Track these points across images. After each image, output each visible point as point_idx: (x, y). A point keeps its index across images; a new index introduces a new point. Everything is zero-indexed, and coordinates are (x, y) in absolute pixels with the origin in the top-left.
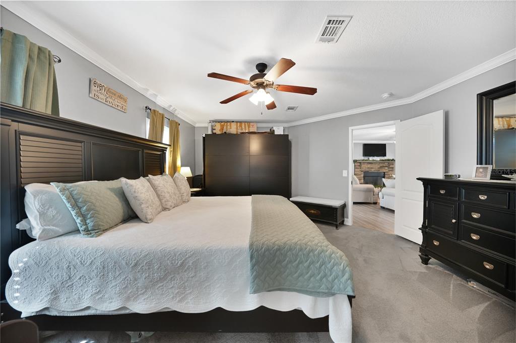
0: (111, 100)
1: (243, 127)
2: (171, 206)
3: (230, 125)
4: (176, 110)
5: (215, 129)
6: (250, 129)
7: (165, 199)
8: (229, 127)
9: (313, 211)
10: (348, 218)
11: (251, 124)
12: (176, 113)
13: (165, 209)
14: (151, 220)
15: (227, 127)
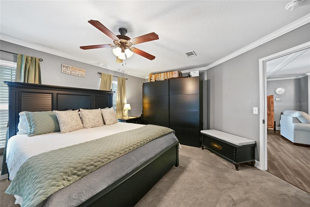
0: (74, 73)
1: (168, 75)
2: (88, 126)
3: (160, 75)
4: (124, 71)
5: (152, 79)
6: (173, 76)
7: (86, 122)
8: (159, 77)
9: (216, 146)
10: (259, 160)
11: (174, 72)
12: (125, 73)
13: (84, 128)
14: (64, 132)
15: (158, 77)
